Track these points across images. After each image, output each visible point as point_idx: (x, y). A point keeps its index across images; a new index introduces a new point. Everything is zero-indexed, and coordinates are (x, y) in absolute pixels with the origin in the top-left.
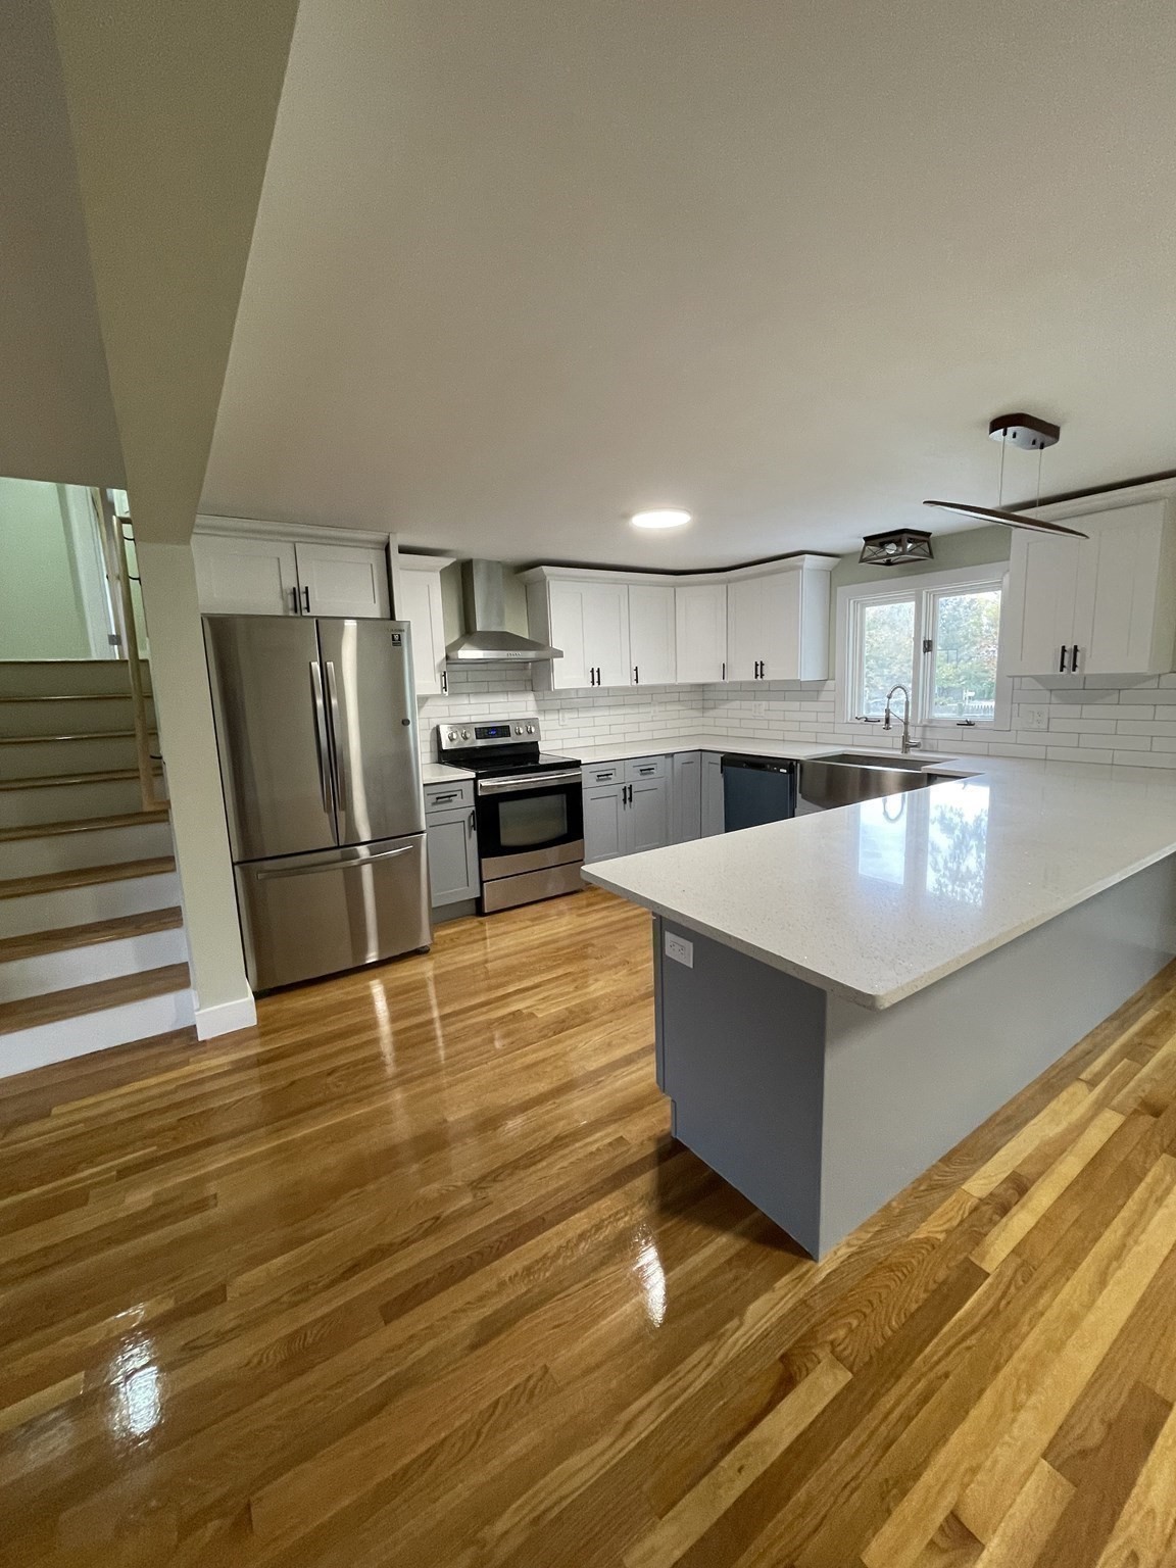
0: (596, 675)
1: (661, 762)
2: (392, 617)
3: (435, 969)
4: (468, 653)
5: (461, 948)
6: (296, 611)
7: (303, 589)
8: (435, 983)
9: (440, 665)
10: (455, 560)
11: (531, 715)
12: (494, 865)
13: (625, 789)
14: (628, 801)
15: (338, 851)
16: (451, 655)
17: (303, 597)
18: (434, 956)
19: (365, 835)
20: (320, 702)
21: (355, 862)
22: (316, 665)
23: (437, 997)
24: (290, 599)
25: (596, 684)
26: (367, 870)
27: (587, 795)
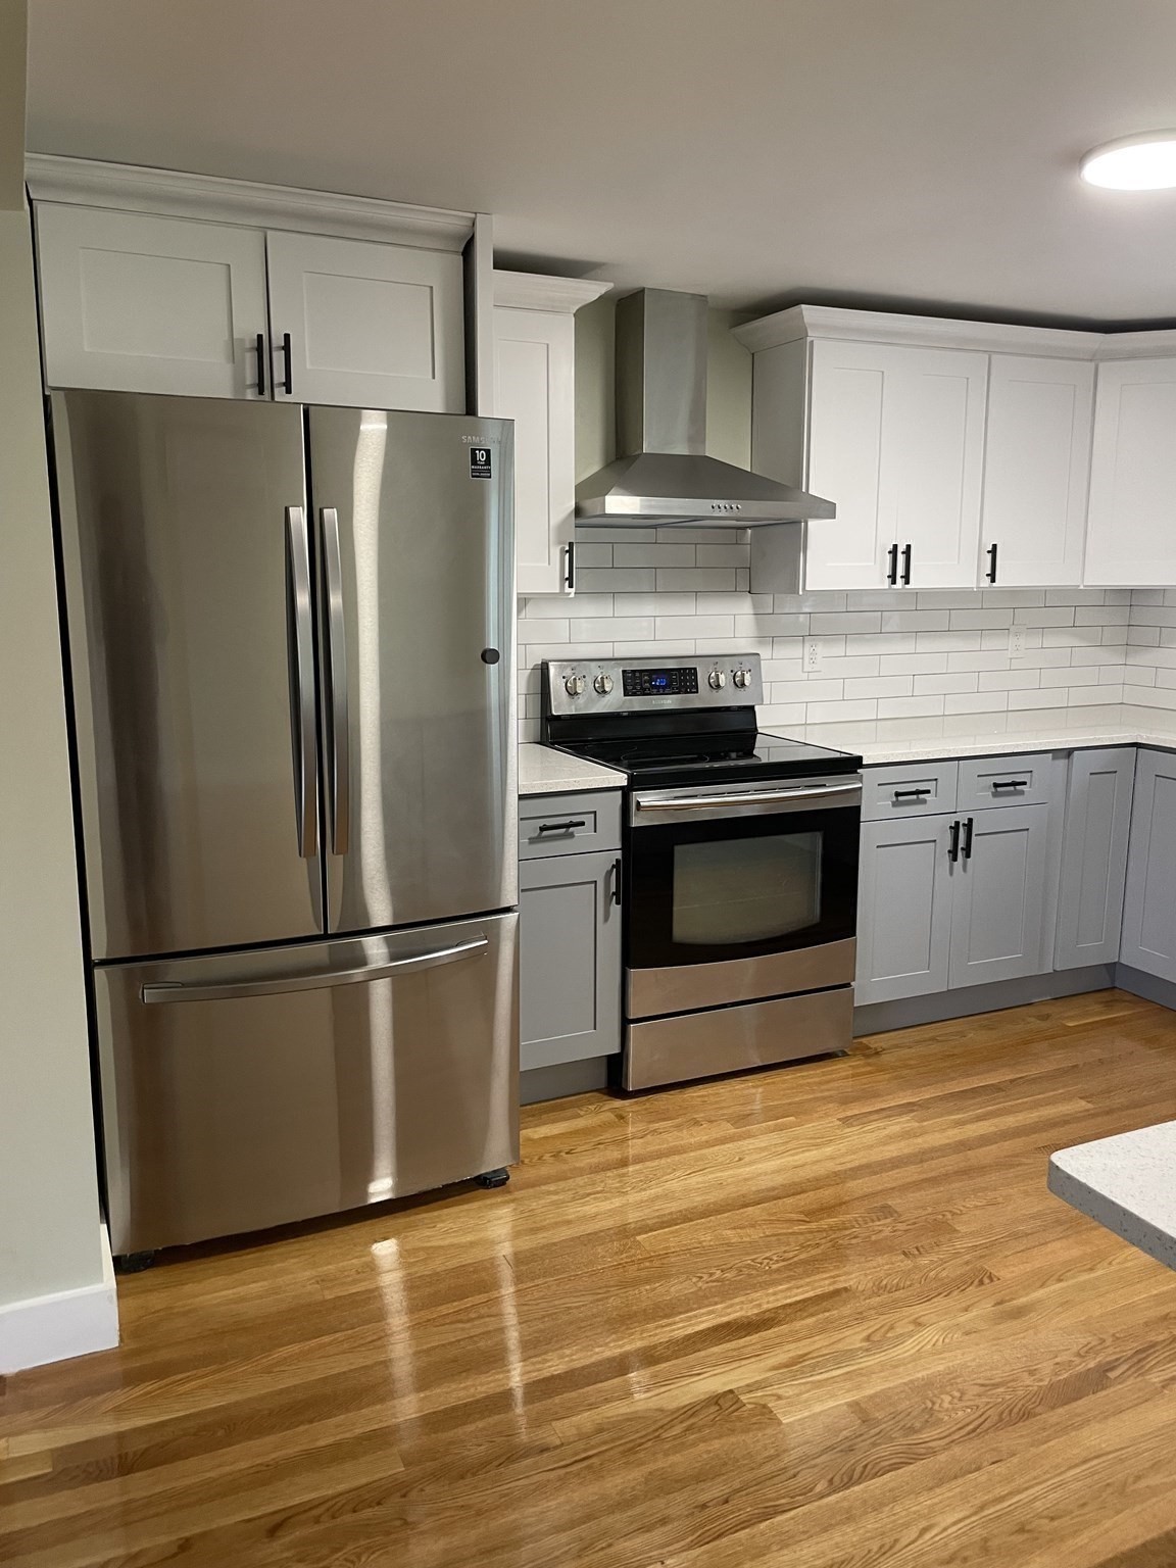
0: (900, 561)
1: (1043, 766)
2: (471, 408)
3: (517, 1235)
4: (620, 503)
5: (580, 1181)
6: (261, 392)
7: (279, 341)
8: (518, 1279)
9: (561, 527)
10: (610, 285)
11: (744, 645)
12: (655, 986)
13: (956, 828)
14: (960, 854)
15: (324, 945)
16: (589, 505)
17: (279, 357)
18: (518, 1194)
19: (380, 911)
20: (303, 600)
21: (357, 973)
22: (299, 516)
23: (523, 1321)
24: (250, 360)
25: (900, 581)
26: (381, 993)
27: (870, 836)
